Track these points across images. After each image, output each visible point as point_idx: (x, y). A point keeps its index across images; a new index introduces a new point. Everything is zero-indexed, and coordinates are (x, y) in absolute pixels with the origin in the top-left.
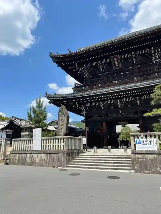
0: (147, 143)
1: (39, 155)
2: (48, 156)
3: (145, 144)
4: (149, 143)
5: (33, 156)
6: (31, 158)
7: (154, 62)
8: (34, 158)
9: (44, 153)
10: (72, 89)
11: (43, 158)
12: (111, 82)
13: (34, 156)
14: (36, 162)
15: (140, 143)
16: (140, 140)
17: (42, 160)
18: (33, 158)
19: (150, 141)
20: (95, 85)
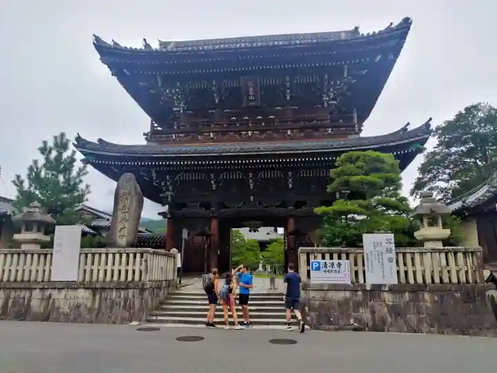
0: (334, 269)
1: (71, 293)
2: (98, 297)
3: (328, 271)
4: (337, 269)
5: (50, 295)
6: (44, 303)
7: (326, 105)
8: (54, 302)
9: (86, 288)
10: (144, 134)
11: (81, 301)
12: (239, 132)
13: (53, 297)
14: (61, 310)
15: (318, 269)
16: (319, 263)
17: (78, 307)
18: (51, 301)
19: (339, 265)
20: (201, 134)
